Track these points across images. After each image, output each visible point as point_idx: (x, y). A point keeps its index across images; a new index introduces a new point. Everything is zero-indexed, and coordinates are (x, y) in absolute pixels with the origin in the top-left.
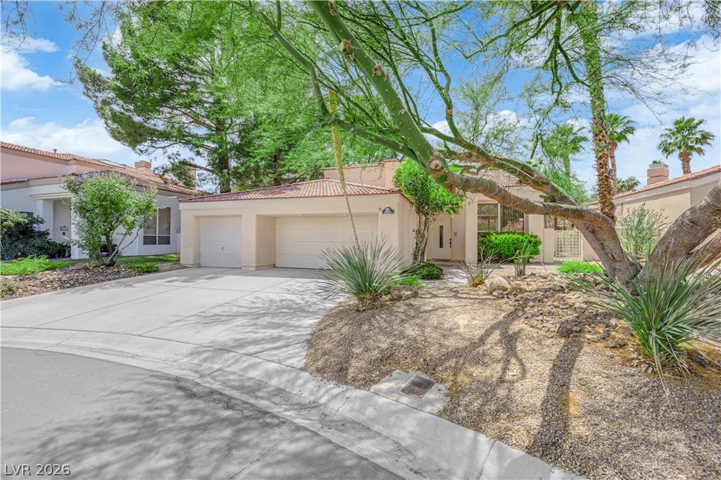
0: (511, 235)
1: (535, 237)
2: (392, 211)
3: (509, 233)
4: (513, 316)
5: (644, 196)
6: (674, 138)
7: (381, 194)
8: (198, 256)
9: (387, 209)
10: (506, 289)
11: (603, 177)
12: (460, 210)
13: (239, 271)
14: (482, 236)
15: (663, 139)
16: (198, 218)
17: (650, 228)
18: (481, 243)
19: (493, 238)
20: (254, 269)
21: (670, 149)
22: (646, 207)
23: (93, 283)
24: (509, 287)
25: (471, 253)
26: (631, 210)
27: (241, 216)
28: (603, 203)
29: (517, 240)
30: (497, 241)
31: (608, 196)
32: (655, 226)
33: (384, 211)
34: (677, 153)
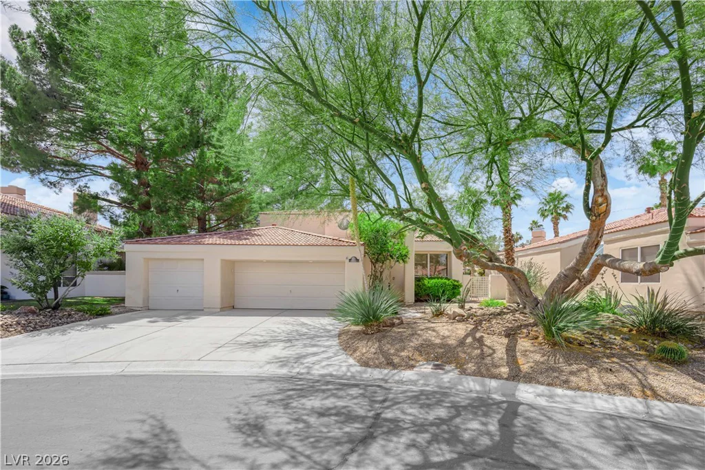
0: (440, 280)
1: (458, 282)
2: (357, 260)
3: (438, 278)
4: (475, 329)
5: (530, 252)
6: (548, 206)
7: (349, 245)
8: (147, 299)
9: (353, 259)
10: (464, 316)
11: (508, 239)
12: (407, 259)
13: (201, 312)
14: (418, 279)
15: (541, 206)
16: (147, 260)
17: (535, 276)
18: (417, 286)
19: (426, 282)
20: (219, 310)
21: (546, 214)
22: (532, 261)
23: (53, 326)
24: (465, 314)
25: (410, 295)
26: (523, 263)
27: (203, 260)
28: (508, 258)
29: (445, 283)
30: (429, 285)
31: (511, 253)
32: (539, 275)
33: (350, 260)
34: (550, 218)
